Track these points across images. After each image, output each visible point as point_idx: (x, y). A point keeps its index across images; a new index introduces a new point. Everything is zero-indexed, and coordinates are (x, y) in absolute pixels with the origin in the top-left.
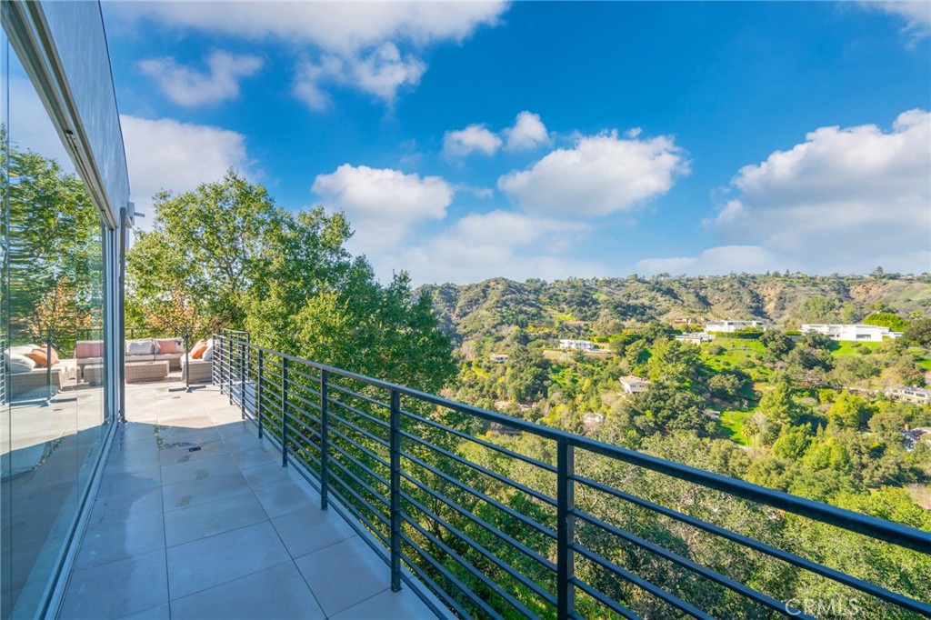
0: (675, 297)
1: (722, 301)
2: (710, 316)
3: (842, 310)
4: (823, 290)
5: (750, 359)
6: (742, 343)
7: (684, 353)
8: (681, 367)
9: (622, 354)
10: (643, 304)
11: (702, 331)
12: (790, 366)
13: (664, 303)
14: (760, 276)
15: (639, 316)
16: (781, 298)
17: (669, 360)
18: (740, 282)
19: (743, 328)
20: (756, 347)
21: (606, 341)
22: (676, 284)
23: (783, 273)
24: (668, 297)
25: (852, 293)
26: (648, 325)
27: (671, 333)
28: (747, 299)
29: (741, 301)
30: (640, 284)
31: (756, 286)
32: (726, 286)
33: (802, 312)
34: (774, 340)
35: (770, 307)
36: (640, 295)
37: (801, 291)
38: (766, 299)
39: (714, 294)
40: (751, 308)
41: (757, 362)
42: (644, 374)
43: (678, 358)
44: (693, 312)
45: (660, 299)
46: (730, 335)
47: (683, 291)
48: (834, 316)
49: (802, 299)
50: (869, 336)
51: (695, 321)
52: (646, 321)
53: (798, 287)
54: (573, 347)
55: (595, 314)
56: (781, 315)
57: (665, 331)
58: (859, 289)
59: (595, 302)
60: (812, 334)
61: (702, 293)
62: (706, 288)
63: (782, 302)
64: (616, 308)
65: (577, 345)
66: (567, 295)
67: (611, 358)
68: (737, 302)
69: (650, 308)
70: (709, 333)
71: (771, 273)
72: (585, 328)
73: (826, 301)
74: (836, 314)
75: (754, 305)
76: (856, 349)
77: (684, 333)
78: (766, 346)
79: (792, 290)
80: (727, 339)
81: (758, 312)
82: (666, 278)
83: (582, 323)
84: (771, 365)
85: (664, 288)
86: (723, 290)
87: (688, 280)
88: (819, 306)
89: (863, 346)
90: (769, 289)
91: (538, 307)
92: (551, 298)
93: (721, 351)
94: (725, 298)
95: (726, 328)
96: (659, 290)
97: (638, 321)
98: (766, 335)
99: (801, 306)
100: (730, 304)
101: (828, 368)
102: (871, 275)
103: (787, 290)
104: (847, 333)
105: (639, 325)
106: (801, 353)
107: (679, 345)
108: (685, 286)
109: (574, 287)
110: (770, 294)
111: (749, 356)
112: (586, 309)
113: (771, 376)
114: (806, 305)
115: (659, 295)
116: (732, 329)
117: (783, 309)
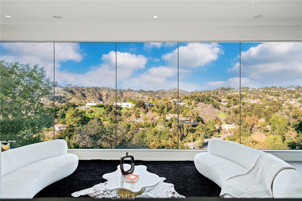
0: (73, 93)
1: (90, 96)
2: (86, 101)
5: (101, 114)
6: (98, 109)
7: (80, 113)
8: (79, 118)
10: (61, 96)
11: (85, 105)
12: (111, 115)
13: (69, 96)
14: (101, 88)
15: (59, 101)
17: (74, 116)
18: (96, 89)
19: (98, 104)
20: (102, 109)
22: (74, 89)
23: (107, 87)
24: (71, 94)
27: (74, 106)
28: (98, 95)
29: (96, 96)
31: (100, 91)
32: (91, 90)
34: (107, 107)
35: (104, 98)
36: (59, 92)
37: (112, 93)
38: (103, 95)
39: (87, 93)
40: (99, 98)
41: (103, 115)
42: (64, 123)
43: (78, 115)
44: (81, 99)
45: (68, 94)
46: (95, 106)
47: (77, 91)
48: (120, 101)
50: (129, 105)
51: (81, 102)
52: (62, 103)
53: (111, 92)
56: (107, 101)
57: (72, 106)
58: (125, 93)
61: (83, 92)
62: (85, 91)
63: (108, 96)
64: (49, 97)
68: (95, 96)
69: (64, 97)
70: (88, 106)
71: (104, 87)
74: (120, 100)
75: (100, 97)
76: (126, 109)
77: (79, 106)
78: (105, 109)
80: (94, 108)
81: (101, 99)
82: (70, 86)
84: (107, 115)
85: (69, 90)
86: (90, 92)
87: (78, 87)
93: (92, 112)
94: (91, 95)
95: (93, 104)
96: (67, 91)
97: (59, 102)
98: (105, 106)
100: (92, 97)
101: (120, 115)
103: (109, 93)
104: (124, 105)
105: (59, 104)
106: (114, 111)
107: (78, 110)
108: (77, 89)
110: (104, 93)
111: (100, 113)
113: (107, 118)
115: (67, 93)
116: (95, 104)
117: (108, 99)
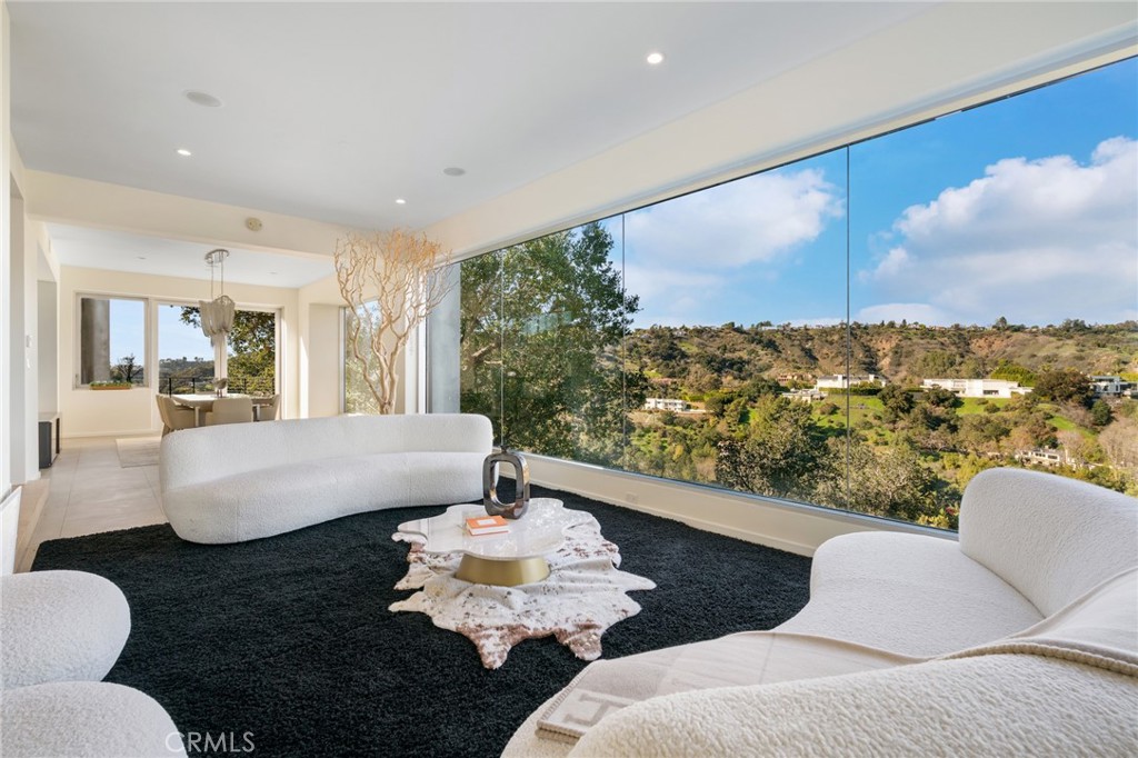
0: (776, 349)
2: (818, 372)
3: (964, 367)
4: (942, 344)
5: (867, 419)
6: (856, 400)
7: (793, 412)
9: (720, 414)
10: (741, 358)
11: (812, 387)
12: (912, 426)
13: (765, 357)
14: (875, 326)
15: (737, 373)
16: (896, 352)
18: (852, 333)
19: (859, 382)
20: (874, 405)
21: (699, 399)
22: (779, 336)
23: (898, 323)
24: (770, 351)
25: (973, 347)
26: (748, 382)
27: (777, 389)
28: (860, 355)
29: (852, 356)
30: (738, 335)
31: (869, 337)
32: (836, 337)
33: (920, 369)
34: (894, 396)
35: (885, 363)
36: (738, 347)
37: (918, 344)
38: (880, 354)
39: (822, 348)
40: (864, 363)
41: (875, 422)
44: (799, 368)
45: (761, 352)
46: (844, 392)
47: (787, 342)
48: (954, 373)
49: (920, 354)
50: (996, 392)
51: (801, 377)
52: (744, 379)
53: (915, 340)
54: (661, 407)
55: (684, 370)
56: (897, 372)
57: (770, 387)
58: (982, 342)
59: (684, 355)
60: (936, 390)
61: (808, 345)
62: (813, 340)
63: (898, 355)
64: (709, 363)
65: (666, 404)
66: (650, 346)
67: (707, 420)
68: (848, 357)
69: (748, 363)
70: (821, 389)
71: (886, 323)
72: (674, 386)
73: (946, 356)
74: (958, 371)
75: (867, 360)
76: (983, 407)
77: (793, 390)
78: (886, 404)
79: (909, 343)
80: (841, 396)
81: (871, 367)
82: (768, 328)
83: (669, 381)
84: (891, 426)
85: (765, 340)
86: (831, 343)
87: (792, 330)
88: (939, 362)
89: (990, 402)
90: (884, 342)
91: (616, 361)
92: (630, 350)
93: (834, 410)
94: (835, 352)
95: (839, 383)
96: (760, 342)
97: (735, 378)
98: (884, 392)
99: (920, 361)
100: (840, 359)
101: (954, 429)
102: (994, 327)
103: (903, 343)
104: (973, 389)
105: (736, 383)
106: (925, 411)
107: (788, 402)
108: (789, 337)
109: (658, 337)
110: (884, 346)
111: (866, 416)
112: (673, 363)
113: (889, 436)
114: (925, 360)
115: (759, 348)
116: (847, 384)
117: (899, 365)
